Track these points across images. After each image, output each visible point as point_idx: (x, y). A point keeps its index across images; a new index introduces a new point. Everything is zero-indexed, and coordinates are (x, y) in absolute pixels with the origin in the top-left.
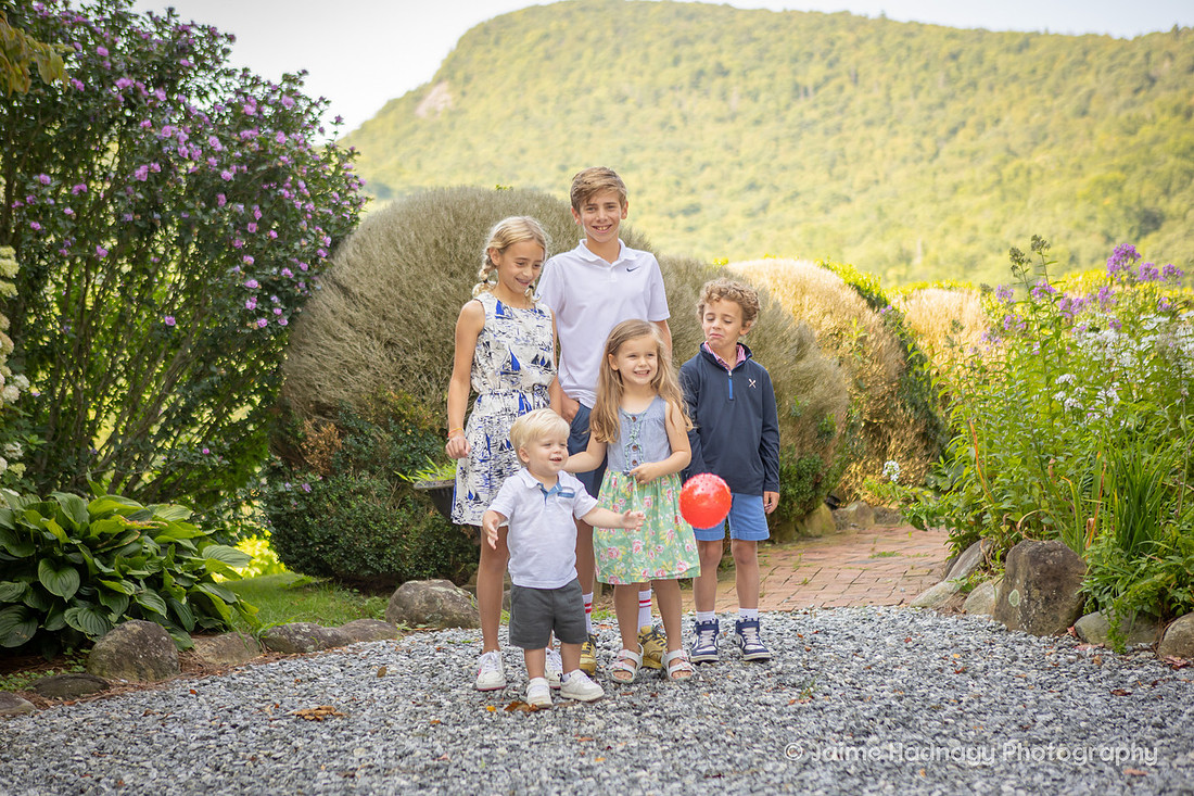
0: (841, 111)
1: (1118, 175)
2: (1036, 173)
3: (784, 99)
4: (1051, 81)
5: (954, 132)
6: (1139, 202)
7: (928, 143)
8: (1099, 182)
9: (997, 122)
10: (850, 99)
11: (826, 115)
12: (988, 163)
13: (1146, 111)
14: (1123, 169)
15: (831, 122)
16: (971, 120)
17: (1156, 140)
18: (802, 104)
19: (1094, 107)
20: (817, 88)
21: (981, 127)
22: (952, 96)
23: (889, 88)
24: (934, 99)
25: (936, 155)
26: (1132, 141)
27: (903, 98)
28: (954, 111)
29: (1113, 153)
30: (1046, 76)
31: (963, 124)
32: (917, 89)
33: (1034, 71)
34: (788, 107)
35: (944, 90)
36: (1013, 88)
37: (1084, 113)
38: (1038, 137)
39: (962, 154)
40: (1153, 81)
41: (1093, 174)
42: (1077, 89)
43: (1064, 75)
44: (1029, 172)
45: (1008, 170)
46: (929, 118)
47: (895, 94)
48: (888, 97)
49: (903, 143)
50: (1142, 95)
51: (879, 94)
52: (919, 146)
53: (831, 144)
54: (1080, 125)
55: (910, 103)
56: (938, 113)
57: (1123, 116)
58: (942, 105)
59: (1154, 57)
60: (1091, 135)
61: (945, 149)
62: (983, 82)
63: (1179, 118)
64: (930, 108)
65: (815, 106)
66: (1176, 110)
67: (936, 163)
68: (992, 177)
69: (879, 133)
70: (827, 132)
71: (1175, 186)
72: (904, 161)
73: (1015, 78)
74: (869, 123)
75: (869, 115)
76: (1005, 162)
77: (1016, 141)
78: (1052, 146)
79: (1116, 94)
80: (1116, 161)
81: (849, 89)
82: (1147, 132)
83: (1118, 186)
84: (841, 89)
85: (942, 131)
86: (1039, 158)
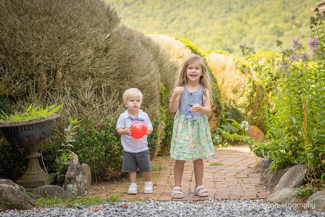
0: (139, 11)
1: (220, 37)
2: (196, 35)
3: (122, 6)
4: (202, 8)
5: (172, 21)
6: (226, 46)
7: (165, 23)
8: (215, 39)
9: (185, 18)
10: (141, 8)
11: (134, 12)
12: (183, 31)
13: (229, 18)
14: (222, 35)
15: (136, 15)
16: (178, 17)
17: (232, 27)
18: (127, 9)
19: (214, 16)
20: (132, 4)
21: (181, 20)
22: (172, 10)
23: (153, 6)
24: (167, 10)
25: (167, 28)
26: (225, 27)
27: (158, 9)
28: (173, 14)
29: (219, 31)
30: (200, 6)
31: (175, 19)
32: (162, 7)
33: (197, 4)
34: (123, 9)
35: (170, 8)
36: (191, 9)
37: (210, 18)
38: (197, 24)
39: (175, 28)
40: (231, 10)
41: (214, 36)
42: (209, 11)
43: (206, 6)
44: (194, 34)
45: (188, 33)
46: (165, 16)
47: (156, 7)
48: (153, 9)
49: (157, 23)
50: (228, 14)
51: (151, 7)
52: (162, 24)
53: (135, 22)
54: (209, 21)
55: (160, 11)
56: (168, 15)
57: (222, 20)
58: (169, 12)
59: (232, 3)
60: (213, 25)
61: (170, 26)
62: (182, 6)
63: (238, 22)
64: (166, 13)
65: (131, 9)
66: (238, 19)
67: (167, 30)
68: (184, 35)
69: (150, 19)
70: (134, 18)
71: (237, 42)
72: (157, 28)
73: (191, 6)
74: (147, 16)
75: (147, 14)
76: (187, 31)
77: (191, 24)
78: (201, 27)
79: (220, 13)
80: (220, 33)
81: (141, 5)
82: (229, 25)
83: (220, 40)
84: (139, 5)
85: (169, 20)
86: (198, 30)
